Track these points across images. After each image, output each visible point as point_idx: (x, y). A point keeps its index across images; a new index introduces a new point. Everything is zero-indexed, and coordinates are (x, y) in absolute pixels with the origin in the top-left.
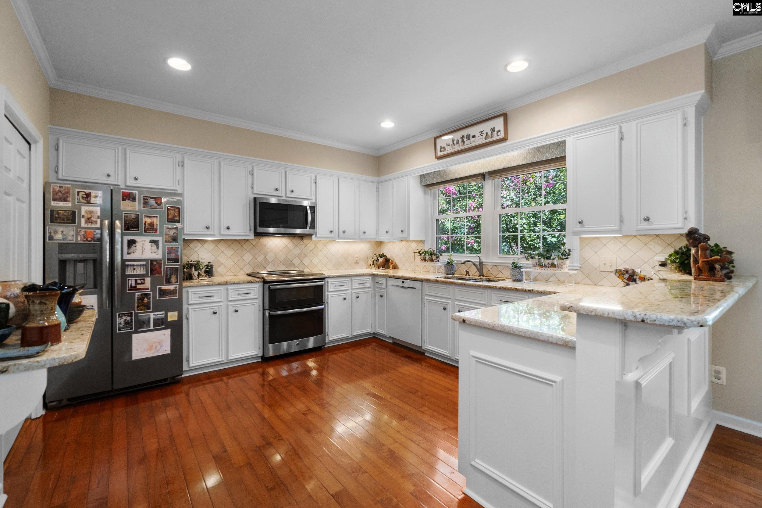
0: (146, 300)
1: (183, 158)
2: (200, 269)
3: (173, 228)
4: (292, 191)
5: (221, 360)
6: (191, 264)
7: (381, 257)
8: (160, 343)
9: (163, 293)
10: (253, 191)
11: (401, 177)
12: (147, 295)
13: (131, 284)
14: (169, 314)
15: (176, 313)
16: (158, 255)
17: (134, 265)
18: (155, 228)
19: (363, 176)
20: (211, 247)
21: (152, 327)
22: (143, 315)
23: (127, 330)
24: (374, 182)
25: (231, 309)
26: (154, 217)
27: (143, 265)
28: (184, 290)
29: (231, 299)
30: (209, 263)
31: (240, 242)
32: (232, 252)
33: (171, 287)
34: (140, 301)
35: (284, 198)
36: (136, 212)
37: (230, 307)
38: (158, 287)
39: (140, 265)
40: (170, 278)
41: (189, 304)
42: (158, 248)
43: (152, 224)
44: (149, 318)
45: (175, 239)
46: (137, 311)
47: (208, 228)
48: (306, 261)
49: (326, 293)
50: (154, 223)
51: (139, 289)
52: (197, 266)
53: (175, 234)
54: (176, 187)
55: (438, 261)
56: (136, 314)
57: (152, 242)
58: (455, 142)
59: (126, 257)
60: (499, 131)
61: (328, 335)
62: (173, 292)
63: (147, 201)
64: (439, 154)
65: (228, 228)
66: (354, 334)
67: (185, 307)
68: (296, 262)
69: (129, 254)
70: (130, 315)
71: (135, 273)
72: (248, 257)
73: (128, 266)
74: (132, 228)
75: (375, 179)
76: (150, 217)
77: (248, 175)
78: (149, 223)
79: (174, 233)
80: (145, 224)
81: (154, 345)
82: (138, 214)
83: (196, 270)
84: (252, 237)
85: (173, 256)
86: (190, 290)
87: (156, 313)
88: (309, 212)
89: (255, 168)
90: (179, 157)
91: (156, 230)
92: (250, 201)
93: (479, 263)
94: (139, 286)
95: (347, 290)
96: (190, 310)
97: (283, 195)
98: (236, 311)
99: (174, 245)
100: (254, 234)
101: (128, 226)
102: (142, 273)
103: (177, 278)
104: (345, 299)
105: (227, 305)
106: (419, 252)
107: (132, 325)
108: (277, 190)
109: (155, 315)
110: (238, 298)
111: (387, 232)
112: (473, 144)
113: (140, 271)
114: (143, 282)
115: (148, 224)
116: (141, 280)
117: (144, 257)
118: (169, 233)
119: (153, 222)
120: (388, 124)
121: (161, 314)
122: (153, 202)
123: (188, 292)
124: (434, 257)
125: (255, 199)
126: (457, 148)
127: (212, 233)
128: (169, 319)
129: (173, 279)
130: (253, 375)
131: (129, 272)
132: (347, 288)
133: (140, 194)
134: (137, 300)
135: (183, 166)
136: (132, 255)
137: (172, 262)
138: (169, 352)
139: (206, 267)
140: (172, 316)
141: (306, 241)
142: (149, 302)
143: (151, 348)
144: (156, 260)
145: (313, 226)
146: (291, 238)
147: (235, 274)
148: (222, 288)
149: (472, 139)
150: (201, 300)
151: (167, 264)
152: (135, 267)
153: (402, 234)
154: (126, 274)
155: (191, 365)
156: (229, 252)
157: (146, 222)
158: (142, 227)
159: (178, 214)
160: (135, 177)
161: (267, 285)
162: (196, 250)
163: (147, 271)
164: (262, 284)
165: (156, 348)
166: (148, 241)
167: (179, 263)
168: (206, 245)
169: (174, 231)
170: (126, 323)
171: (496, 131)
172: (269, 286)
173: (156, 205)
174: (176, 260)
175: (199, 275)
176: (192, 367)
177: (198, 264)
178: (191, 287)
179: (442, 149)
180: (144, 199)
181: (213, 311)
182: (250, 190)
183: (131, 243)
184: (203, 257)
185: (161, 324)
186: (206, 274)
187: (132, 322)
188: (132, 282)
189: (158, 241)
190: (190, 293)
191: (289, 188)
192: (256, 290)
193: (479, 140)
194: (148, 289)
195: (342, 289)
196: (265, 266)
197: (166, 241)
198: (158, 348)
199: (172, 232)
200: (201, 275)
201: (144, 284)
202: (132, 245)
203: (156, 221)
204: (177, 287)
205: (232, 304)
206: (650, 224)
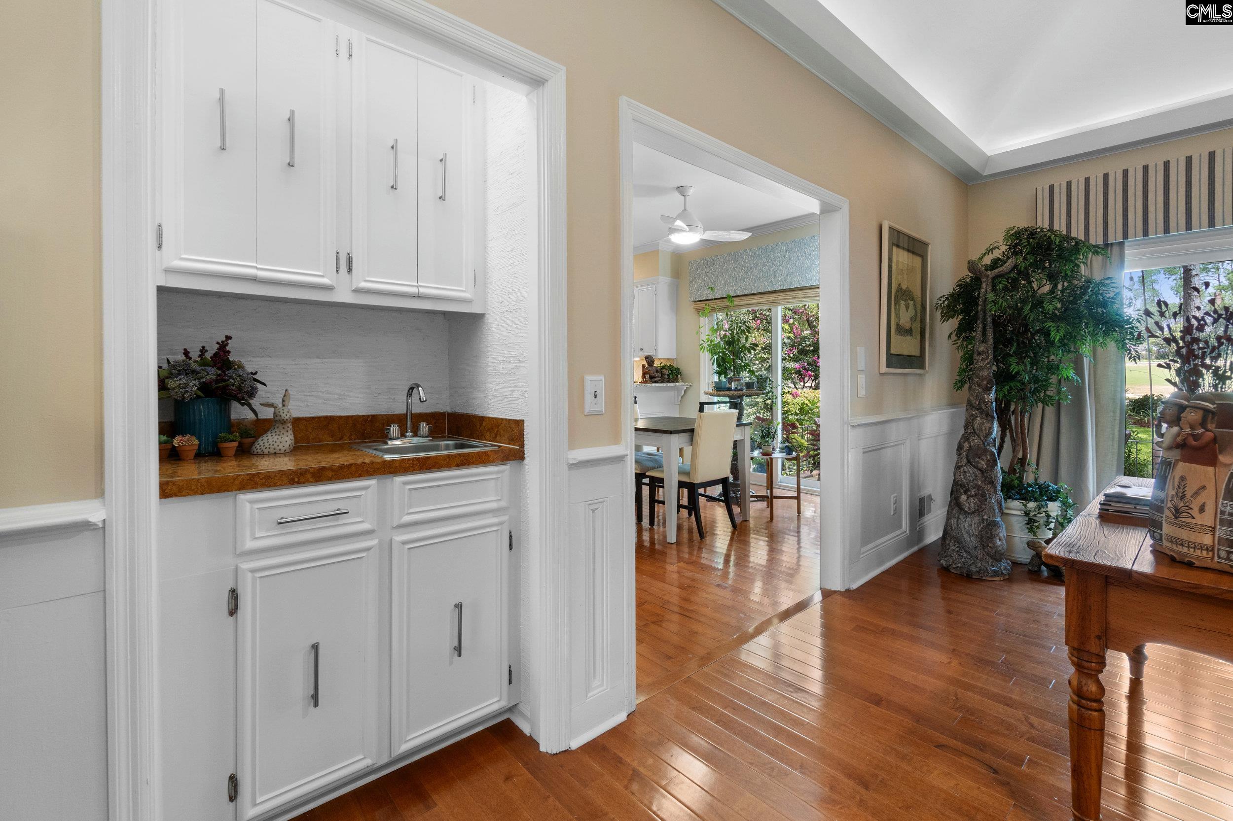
206: (643, 352)
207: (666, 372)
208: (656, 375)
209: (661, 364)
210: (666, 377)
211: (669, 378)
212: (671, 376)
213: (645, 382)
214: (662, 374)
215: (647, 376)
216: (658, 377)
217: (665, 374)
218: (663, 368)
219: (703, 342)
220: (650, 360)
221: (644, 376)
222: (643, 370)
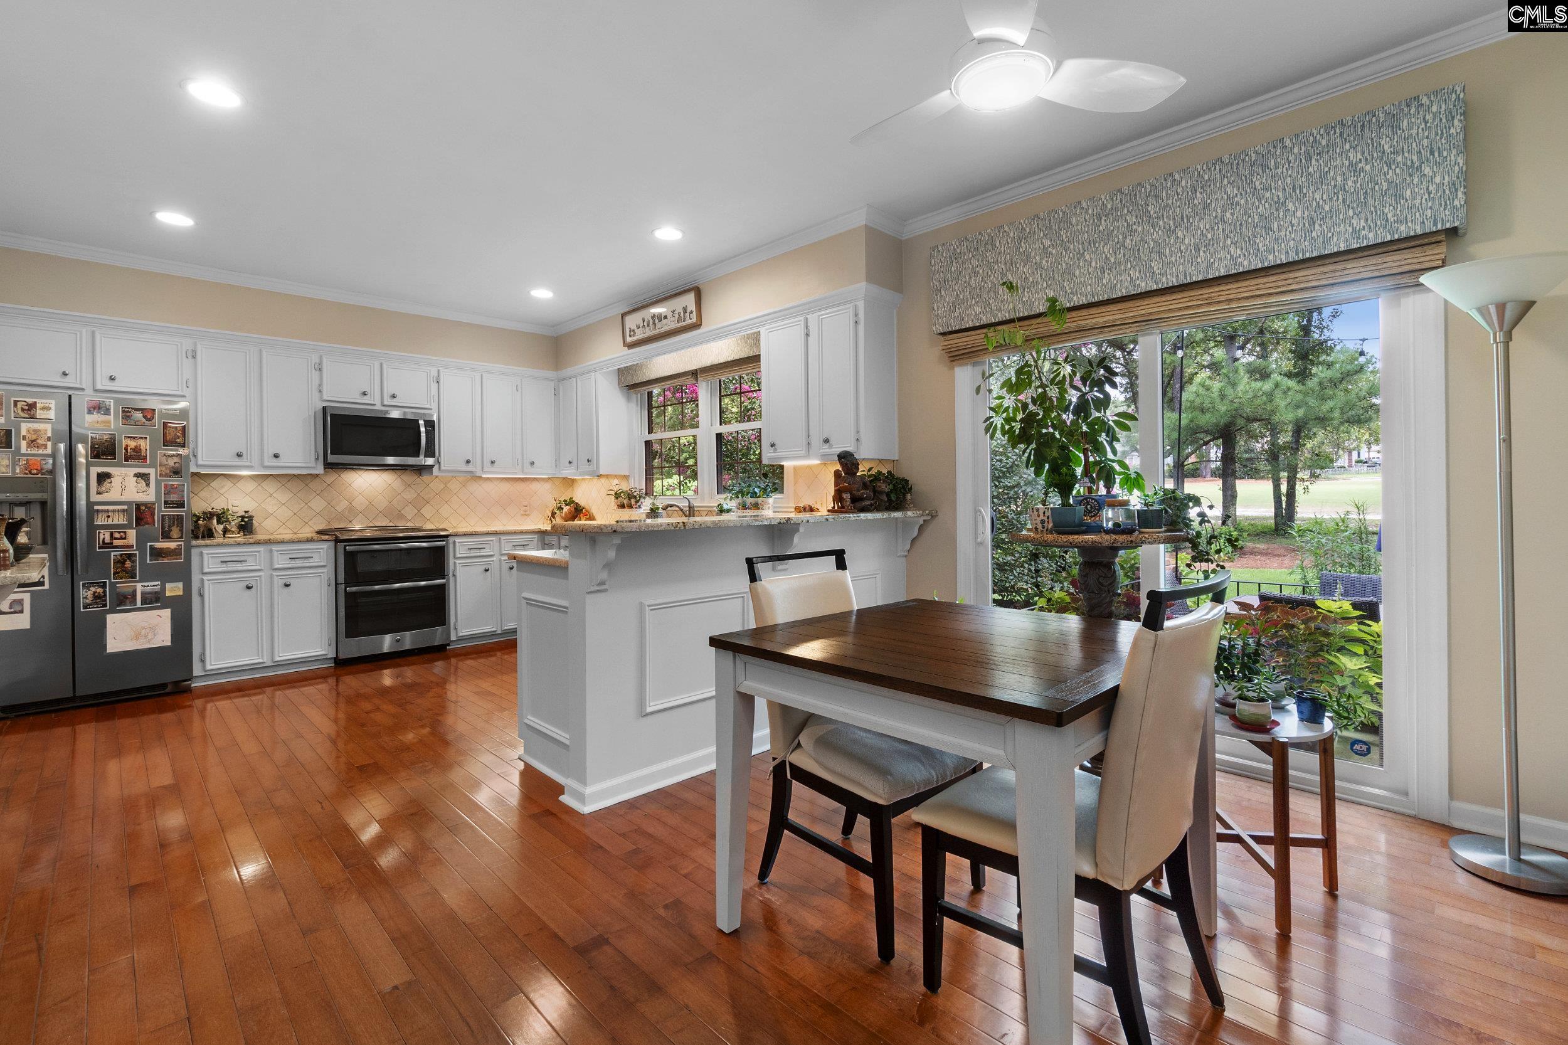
0: (128, 564)
1: (195, 345)
2: (228, 521)
3: (173, 456)
4: (394, 396)
5: (261, 661)
6: (210, 513)
7: (567, 505)
8: (153, 628)
9: (157, 553)
10: (321, 397)
11: (586, 373)
12: (130, 556)
13: (104, 539)
14: (169, 586)
15: (180, 585)
16: (148, 495)
17: (108, 511)
18: (143, 454)
19: (530, 369)
20: (251, 486)
21: (139, 604)
22: (124, 586)
23: (97, 607)
24: (552, 380)
25: (278, 582)
26: (141, 438)
27: (124, 510)
28: (194, 552)
29: (277, 566)
30: (246, 512)
31: (304, 479)
32: (289, 495)
33: (172, 545)
34: (119, 565)
35: (379, 407)
36: (111, 430)
37: (276, 579)
38: (149, 544)
39: (119, 511)
40: (170, 530)
41: (203, 574)
42: (148, 485)
43: (137, 450)
44: (134, 593)
45: (176, 472)
46: (114, 579)
47: (239, 455)
48: (427, 511)
49: (451, 561)
50: (142, 448)
51: (116, 547)
52: (221, 517)
53: (177, 465)
54: (182, 392)
55: (640, 507)
56: (113, 585)
57: (137, 475)
58: (645, 323)
59: (95, 498)
60: (691, 312)
61: (455, 629)
62: (175, 553)
63: (128, 414)
64: (629, 339)
65: (276, 456)
66: (506, 628)
67: (196, 577)
68: (409, 512)
69: (99, 493)
70: (104, 585)
71: (110, 522)
72: (318, 504)
73: (98, 511)
74: (104, 454)
75: (551, 374)
76: (134, 438)
77: (311, 371)
78: (133, 447)
79: (175, 463)
80: (126, 449)
81: (143, 632)
82: (115, 434)
83: (219, 522)
84: (320, 469)
85: (174, 497)
86: (205, 551)
87: (146, 584)
88: (423, 429)
89: (325, 360)
90: (187, 344)
91: (145, 458)
92: (315, 413)
93: (688, 509)
94: (116, 543)
95: (491, 556)
96: (206, 583)
97: (378, 402)
98: (287, 585)
99: (175, 482)
100: (324, 465)
101: (98, 452)
102: (121, 522)
103: (181, 530)
104: (487, 570)
105: (271, 576)
106: (616, 494)
107: (106, 600)
108: (364, 394)
109: (145, 586)
110: (290, 566)
111: (570, 462)
112: (666, 328)
113: (119, 520)
114: (124, 536)
115: (131, 449)
116: (119, 533)
117: (123, 499)
118: (166, 463)
119: (140, 445)
120: (542, 294)
121: (153, 586)
122: (139, 416)
123: (201, 554)
124: (633, 501)
125: (324, 408)
126: (649, 333)
127: (248, 464)
128: (168, 594)
129: (175, 533)
130: (320, 686)
131: (100, 520)
132: (492, 553)
133: (117, 402)
134: (114, 563)
135: (194, 357)
136: (105, 495)
137: (173, 507)
138: (169, 643)
139: (240, 519)
140: (174, 589)
141: (426, 478)
142: (134, 567)
143: (137, 636)
144: (145, 504)
145: (430, 452)
146: (399, 473)
147: (295, 531)
148: (261, 548)
149: (664, 321)
150: (224, 568)
151: (163, 509)
152: (110, 514)
153: (590, 465)
154: (96, 523)
155: (209, 667)
156: (283, 496)
157: (127, 446)
158: (121, 453)
159: (181, 434)
160: (111, 376)
161: (341, 546)
162: (222, 491)
163: (130, 520)
164: (333, 543)
165: (146, 636)
166: (132, 474)
167: (185, 509)
168: (240, 485)
169: (176, 459)
170: (96, 597)
171: (688, 311)
172: (345, 546)
173: (144, 420)
174: (181, 505)
175: (225, 531)
176: (208, 670)
177: (224, 513)
178: (207, 546)
179: (632, 333)
180: (123, 411)
181: (245, 584)
182: (316, 394)
183: (103, 478)
184: (236, 503)
185: (153, 600)
186: (240, 530)
187: (105, 595)
188: (105, 535)
189: (149, 474)
190: (205, 556)
191: (388, 390)
192: (322, 554)
193: (670, 324)
194: (132, 546)
195: (482, 554)
196: (350, 519)
197: (161, 475)
198: (150, 637)
199: (171, 462)
200: (230, 531)
201: (125, 538)
202: (105, 481)
203: (145, 445)
204: (181, 545)
205: (278, 574)
206: (831, 447)
207: (884, 487)
208: (865, 493)
209: (870, 470)
210: (885, 498)
211: (890, 500)
212: (893, 497)
213: (842, 510)
214: (875, 492)
215: (847, 496)
216: (868, 498)
217: (881, 493)
218: (878, 477)
219: (992, 413)
220: (847, 461)
221: (838, 497)
222: (836, 484)
